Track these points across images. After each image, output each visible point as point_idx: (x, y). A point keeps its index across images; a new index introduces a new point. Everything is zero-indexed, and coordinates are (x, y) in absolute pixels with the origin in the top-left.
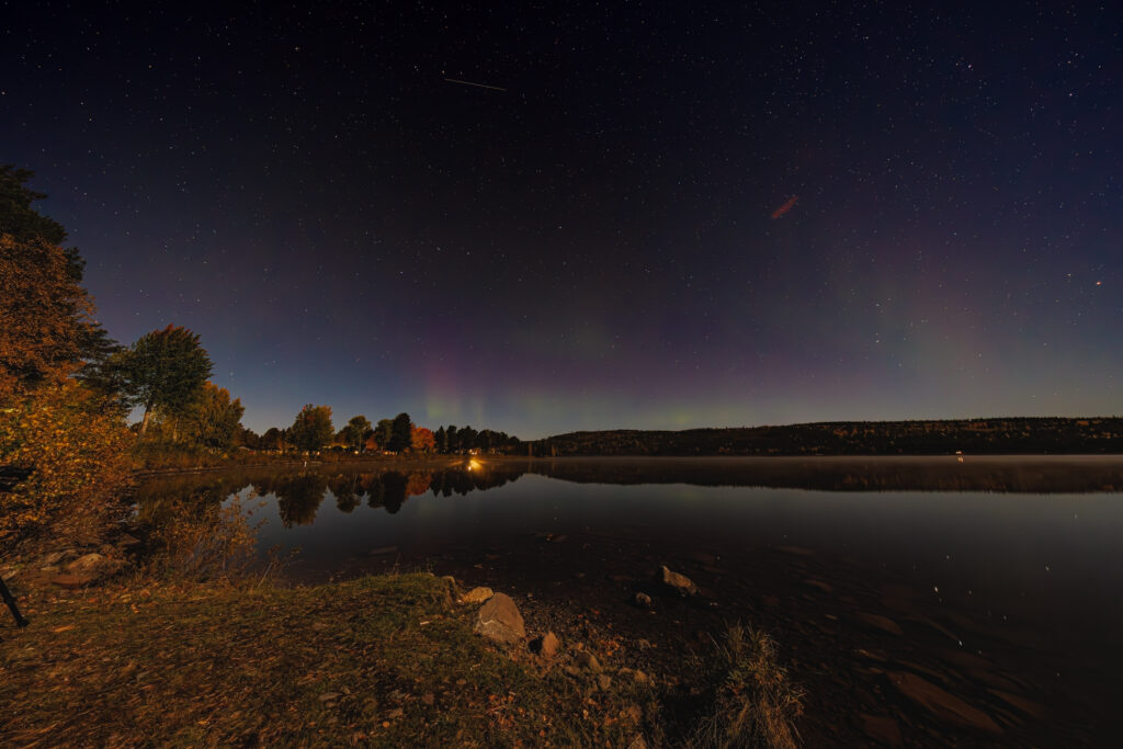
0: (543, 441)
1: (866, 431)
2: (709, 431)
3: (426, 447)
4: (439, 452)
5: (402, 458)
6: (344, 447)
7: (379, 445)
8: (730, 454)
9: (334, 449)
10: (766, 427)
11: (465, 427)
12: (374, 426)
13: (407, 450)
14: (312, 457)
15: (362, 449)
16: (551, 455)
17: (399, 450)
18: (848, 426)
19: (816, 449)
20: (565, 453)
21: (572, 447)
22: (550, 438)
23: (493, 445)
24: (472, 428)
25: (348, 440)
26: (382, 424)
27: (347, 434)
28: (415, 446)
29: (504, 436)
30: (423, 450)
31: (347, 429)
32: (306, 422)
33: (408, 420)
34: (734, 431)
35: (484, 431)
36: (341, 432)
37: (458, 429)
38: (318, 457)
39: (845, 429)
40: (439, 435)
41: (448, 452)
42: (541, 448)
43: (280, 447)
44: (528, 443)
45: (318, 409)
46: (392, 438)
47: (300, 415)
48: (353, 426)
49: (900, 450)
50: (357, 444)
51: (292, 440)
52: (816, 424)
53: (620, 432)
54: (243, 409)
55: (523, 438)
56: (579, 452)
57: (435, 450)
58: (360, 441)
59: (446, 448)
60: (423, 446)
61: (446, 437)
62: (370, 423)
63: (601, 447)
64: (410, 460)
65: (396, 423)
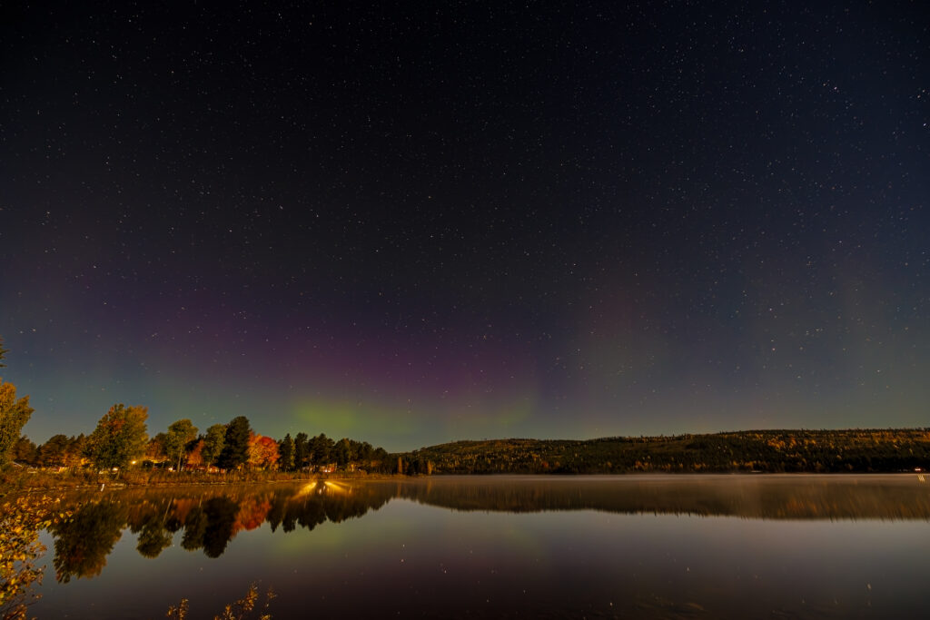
0: (415, 453)
1: (807, 442)
2: (621, 440)
3: (266, 462)
4: (282, 469)
5: (235, 478)
6: (156, 462)
7: (205, 459)
8: (650, 471)
9: (143, 464)
10: (689, 436)
11: (318, 435)
12: (201, 434)
13: (240, 467)
15: (182, 465)
16: (426, 472)
17: (230, 467)
18: (785, 435)
19: (751, 464)
20: (445, 471)
21: (453, 461)
22: (423, 449)
23: (353, 459)
24: (328, 437)
26: (213, 431)
27: (163, 444)
28: (250, 460)
29: (368, 447)
30: (262, 465)
31: (164, 436)
32: (111, 429)
33: (247, 427)
34: (651, 440)
35: (343, 441)
36: (156, 440)
37: (308, 439)
38: (122, 477)
39: (780, 439)
40: (284, 448)
41: (292, 470)
42: (414, 464)
44: (395, 458)
45: (129, 411)
46: (224, 451)
47: (105, 419)
48: (173, 433)
49: (851, 467)
50: (174, 457)
51: (88, 454)
52: (747, 432)
53: (511, 442)
54: (31, 411)
55: (389, 450)
56: (461, 470)
57: (277, 466)
58: (180, 455)
59: (293, 464)
60: (261, 461)
61: (294, 448)
62: (196, 430)
63: (489, 462)
64: (244, 480)
65: (231, 429)
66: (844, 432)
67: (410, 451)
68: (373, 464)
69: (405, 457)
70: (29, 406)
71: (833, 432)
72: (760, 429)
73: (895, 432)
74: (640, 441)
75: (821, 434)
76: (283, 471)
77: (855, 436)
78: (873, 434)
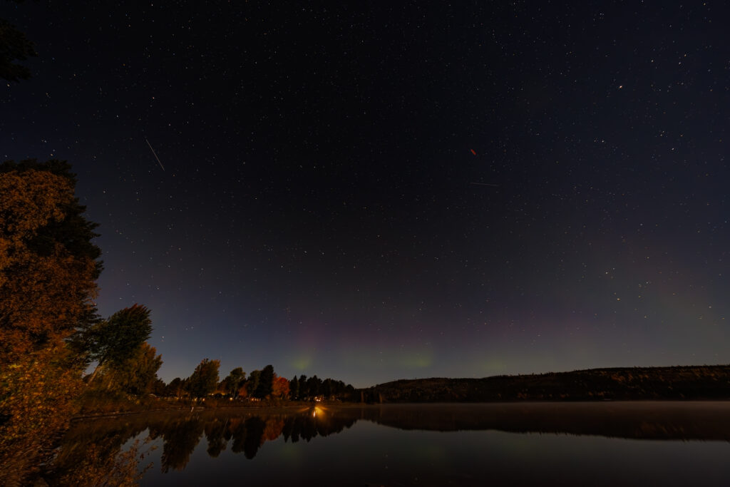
0: (372, 388)
1: (641, 376)
2: (505, 377)
3: (282, 395)
4: (292, 399)
5: (264, 404)
6: (223, 394)
7: (248, 392)
9: (216, 396)
11: (312, 376)
12: (247, 376)
13: (268, 398)
14: (198, 403)
15: (236, 396)
16: (379, 402)
17: (262, 397)
18: (622, 371)
19: (602, 394)
20: (391, 400)
21: (396, 394)
22: (377, 386)
23: (333, 393)
24: (318, 378)
25: (227, 388)
26: (253, 374)
27: (228, 382)
28: (274, 393)
29: (342, 384)
30: (280, 396)
31: (228, 379)
32: (201, 373)
33: (273, 371)
34: (526, 377)
35: (327, 380)
36: (224, 381)
37: (307, 379)
38: (203, 403)
39: (620, 374)
40: (293, 383)
41: (298, 400)
42: (371, 395)
43: (178, 394)
44: (361, 390)
45: (212, 362)
46: (259, 387)
47: (198, 367)
48: (233, 376)
50: (233, 391)
51: (188, 389)
52: (594, 370)
53: (433, 380)
54: (161, 363)
55: (356, 386)
56: (402, 399)
57: (289, 397)
58: (236, 389)
59: (297, 395)
60: (280, 394)
61: (298, 385)
62: (245, 373)
63: (419, 394)
64: (269, 406)
65: (263, 373)
66: (669, 368)
67: (369, 387)
68: (346, 395)
69: (366, 390)
70: (161, 360)
71: (660, 368)
72: (603, 367)
73: (711, 368)
74: (519, 377)
75: (651, 370)
76: (292, 400)
77: (680, 372)
78: (693, 370)
